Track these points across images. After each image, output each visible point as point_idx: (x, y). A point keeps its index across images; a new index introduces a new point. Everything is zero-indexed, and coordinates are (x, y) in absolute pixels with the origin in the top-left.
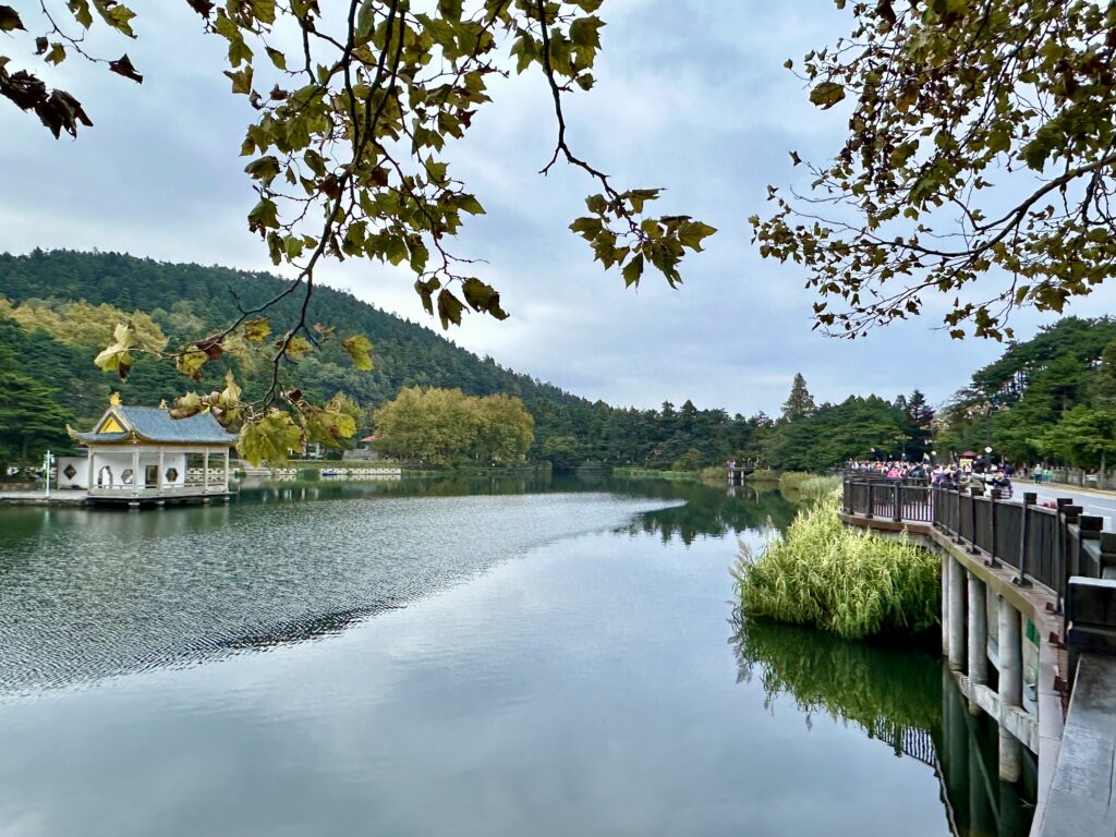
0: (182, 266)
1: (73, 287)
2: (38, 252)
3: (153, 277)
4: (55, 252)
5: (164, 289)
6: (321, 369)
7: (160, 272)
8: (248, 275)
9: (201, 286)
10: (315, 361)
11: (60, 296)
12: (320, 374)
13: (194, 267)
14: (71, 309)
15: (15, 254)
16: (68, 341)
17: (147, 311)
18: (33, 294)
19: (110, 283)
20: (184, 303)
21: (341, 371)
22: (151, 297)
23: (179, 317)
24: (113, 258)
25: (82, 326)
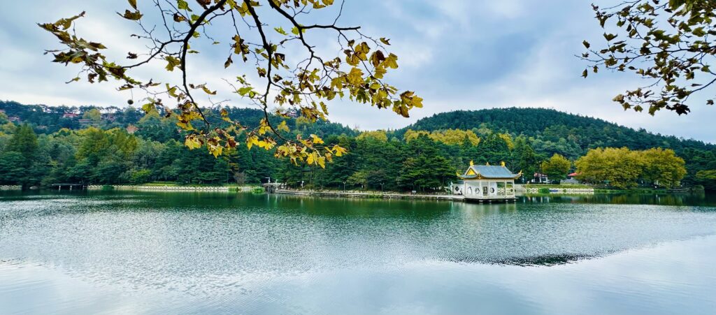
0: (481, 111)
1: (445, 125)
2: (435, 115)
3: (471, 117)
4: (440, 114)
5: (475, 120)
6: (543, 144)
7: (473, 114)
8: (506, 109)
9: (488, 117)
10: (540, 141)
11: (442, 128)
12: (543, 146)
13: (485, 110)
14: (447, 132)
15: (428, 117)
16: (447, 143)
17: (471, 129)
18: (434, 129)
19: (457, 121)
20: (483, 124)
21: (553, 144)
22: (471, 124)
23: (482, 130)
24: (457, 112)
25: (450, 138)
